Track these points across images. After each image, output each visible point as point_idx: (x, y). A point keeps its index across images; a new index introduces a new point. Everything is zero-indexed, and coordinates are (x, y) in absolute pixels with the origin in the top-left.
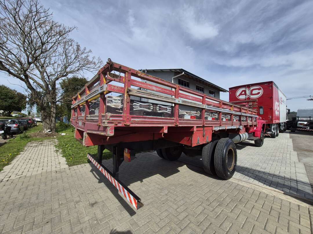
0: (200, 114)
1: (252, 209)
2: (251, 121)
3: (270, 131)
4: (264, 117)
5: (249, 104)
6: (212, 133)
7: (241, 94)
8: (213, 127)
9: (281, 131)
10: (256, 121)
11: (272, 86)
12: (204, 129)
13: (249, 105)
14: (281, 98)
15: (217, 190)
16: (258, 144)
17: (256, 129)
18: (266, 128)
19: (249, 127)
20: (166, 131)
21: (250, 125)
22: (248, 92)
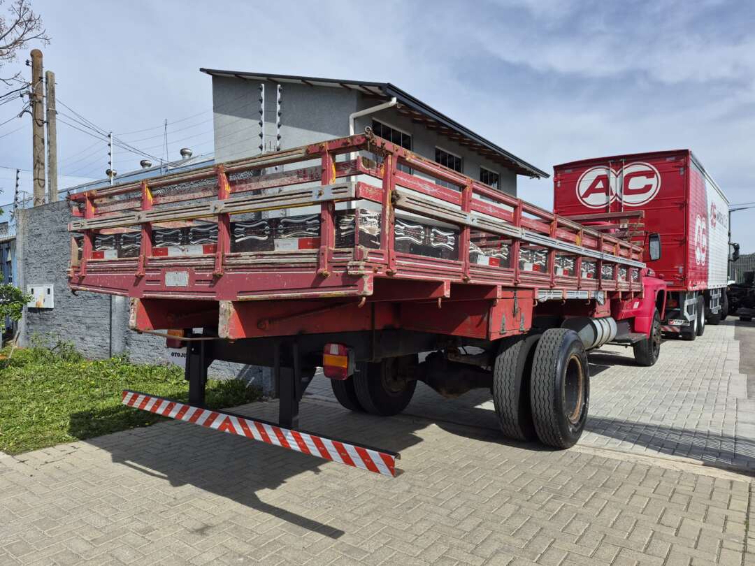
0: (509, 254)
1: (632, 496)
2: (627, 279)
3: (679, 315)
4: (660, 267)
5: (621, 227)
6: (534, 308)
7: (592, 190)
8: (536, 291)
9: (712, 320)
10: (638, 280)
11: (686, 168)
12: (515, 294)
13: (621, 230)
14: (713, 207)
15: (544, 472)
16: (644, 357)
17: (640, 309)
18: (669, 304)
19: (620, 297)
20: (447, 293)
21: (623, 290)
22: (615, 184)
